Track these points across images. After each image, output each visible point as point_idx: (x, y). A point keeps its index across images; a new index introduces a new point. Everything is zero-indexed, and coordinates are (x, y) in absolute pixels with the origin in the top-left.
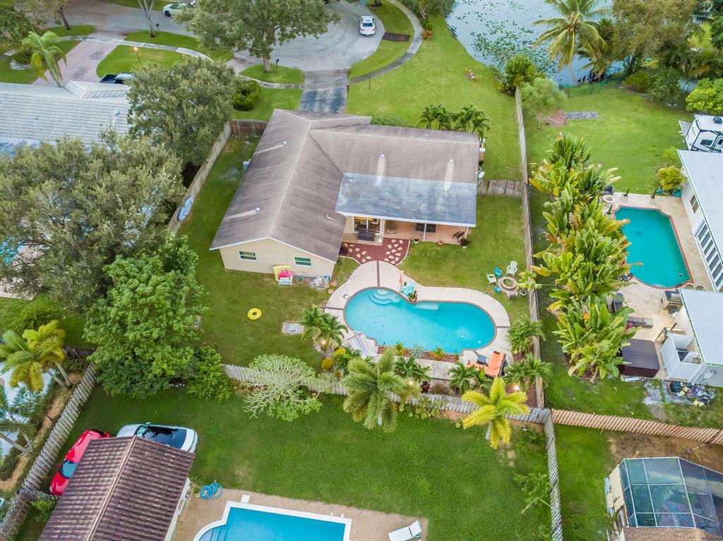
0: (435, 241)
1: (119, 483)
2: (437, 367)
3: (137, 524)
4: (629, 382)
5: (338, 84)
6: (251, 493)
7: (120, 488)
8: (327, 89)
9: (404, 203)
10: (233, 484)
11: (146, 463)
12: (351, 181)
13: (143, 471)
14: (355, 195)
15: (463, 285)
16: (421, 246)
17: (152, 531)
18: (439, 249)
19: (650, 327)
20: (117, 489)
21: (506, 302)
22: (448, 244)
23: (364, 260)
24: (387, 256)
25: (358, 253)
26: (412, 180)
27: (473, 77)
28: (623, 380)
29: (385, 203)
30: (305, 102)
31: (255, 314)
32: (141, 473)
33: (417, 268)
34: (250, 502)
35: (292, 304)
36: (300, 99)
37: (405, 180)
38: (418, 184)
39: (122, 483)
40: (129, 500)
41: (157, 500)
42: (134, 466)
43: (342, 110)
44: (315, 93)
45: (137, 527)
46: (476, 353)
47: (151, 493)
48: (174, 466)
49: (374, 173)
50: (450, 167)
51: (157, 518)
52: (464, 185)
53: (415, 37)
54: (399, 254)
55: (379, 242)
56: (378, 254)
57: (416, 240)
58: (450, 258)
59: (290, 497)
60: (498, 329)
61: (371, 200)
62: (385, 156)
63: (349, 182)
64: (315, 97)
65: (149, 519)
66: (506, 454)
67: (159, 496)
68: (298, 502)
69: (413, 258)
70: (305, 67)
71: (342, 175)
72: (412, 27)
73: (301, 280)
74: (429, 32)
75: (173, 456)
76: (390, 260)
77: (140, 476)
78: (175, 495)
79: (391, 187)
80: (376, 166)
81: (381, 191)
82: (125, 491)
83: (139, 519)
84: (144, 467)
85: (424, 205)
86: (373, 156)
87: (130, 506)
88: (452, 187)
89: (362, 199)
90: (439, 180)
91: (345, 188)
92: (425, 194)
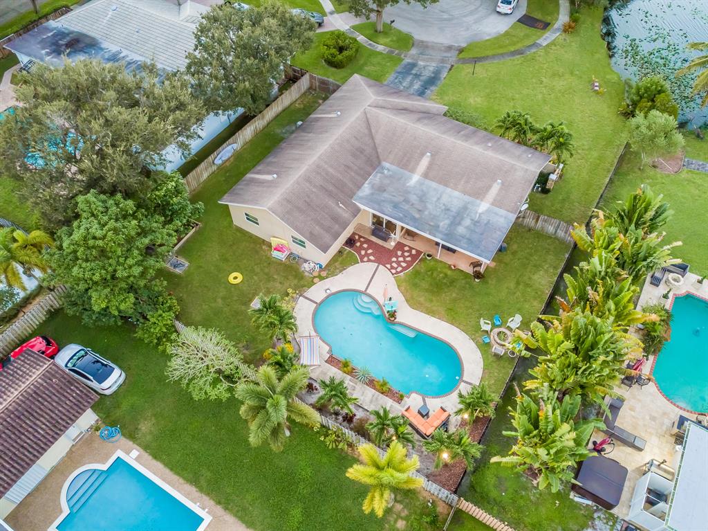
0: (449, 263)
1: (18, 398)
2: (377, 399)
3: (16, 442)
4: (577, 503)
5: (443, 61)
6: (142, 450)
7: (17, 404)
8: (428, 64)
9: (426, 213)
10: (132, 436)
11: (51, 389)
12: (386, 172)
13: (44, 395)
14: (381, 189)
15: (453, 321)
16: (432, 263)
17: (26, 453)
18: (449, 272)
19: (640, 450)
20: (14, 404)
21: (490, 356)
22: (462, 271)
23: (366, 259)
24: (391, 263)
25: (364, 249)
26: (449, 190)
27: (597, 88)
28: (571, 497)
29: (406, 207)
30: (399, 73)
31: (235, 278)
32: (41, 397)
33: (415, 285)
34: (137, 459)
35: (274, 280)
36: (396, 68)
37: (441, 187)
38: (453, 197)
39: (21, 400)
40: (19, 418)
41: (43, 426)
42: (38, 388)
43: (432, 91)
44: (414, 65)
45: (15, 444)
46: (424, 400)
47: (42, 419)
48: (74, 401)
49: (413, 171)
50: (495, 188)
51: (36, 443)
52: (503, 212)
53: (556, 26)
54: (404, 265)
55: (392, 244)
56: (383, 256)
57: (429, 256)
58: (455, 286)
59: (171, 470)
60: (462, 383)
61: (394, 199)
62: (432, 155)
63: (383, 173)
64: (412, 69)
65: (28, 441)
66: (396, 521)
67: (48, 424)
68: (176, 478)
69: (417, 273)
70: (419, 34)
71: (380, 163)
72: (558, 14)
73: (294, 259)
74: (573, 25)
75: (78, 392)
76: (392, 268)
77: (40, 399)
78: (62, 428)
79: (423, 191)
80: (417, 163)
81: (409, 192)
82: (20, 408)
83: (20, 438)
84: (47, 392)
85: (447, 222)
86: (419, 151)
87: (18, 423)
88: (488, 211)
89: (385, 195)
90: (477, 198)
91: (375, 178)
92: (454, 210)
